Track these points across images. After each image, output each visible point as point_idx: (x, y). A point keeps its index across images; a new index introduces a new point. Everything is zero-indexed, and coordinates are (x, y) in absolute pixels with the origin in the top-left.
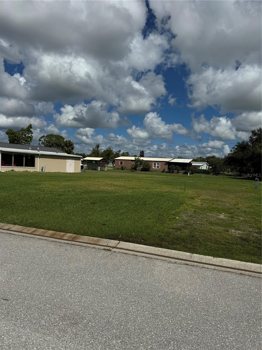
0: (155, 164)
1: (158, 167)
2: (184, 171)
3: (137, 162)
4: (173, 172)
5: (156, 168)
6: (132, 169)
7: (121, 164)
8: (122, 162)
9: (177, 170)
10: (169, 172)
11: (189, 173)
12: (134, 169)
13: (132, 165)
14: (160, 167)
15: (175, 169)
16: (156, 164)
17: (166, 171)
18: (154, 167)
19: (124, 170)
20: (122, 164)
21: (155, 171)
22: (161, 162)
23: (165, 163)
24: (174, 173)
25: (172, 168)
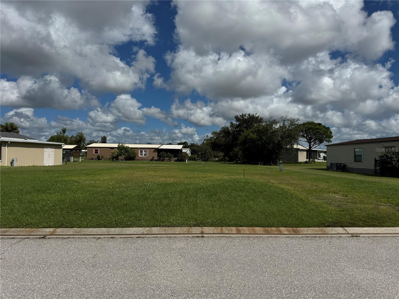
0: (141, 152)
1: (145, 155)
2: (176, 159)
3: (122, 150)
4: (163, 160)
5: (143, 156)
6: (113, 159)
7: (95, 152)
8: (97, 150)
9: (169, 157)
10: (159, 160)
11: (187, 160)
12: (115, 158)
13: (112, 153)
14: (148, 155)
15: (167, 157)
16: (143, 151)
17: (156, 159)
18: (140, 155)
19: (101, 160)
20: (97, 152)
21: (142, 159)
22: (150, 149)
23: (154, 149)
24: (165, 160)
25: (163, 155)
